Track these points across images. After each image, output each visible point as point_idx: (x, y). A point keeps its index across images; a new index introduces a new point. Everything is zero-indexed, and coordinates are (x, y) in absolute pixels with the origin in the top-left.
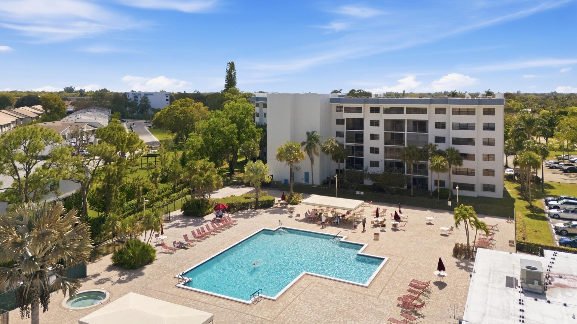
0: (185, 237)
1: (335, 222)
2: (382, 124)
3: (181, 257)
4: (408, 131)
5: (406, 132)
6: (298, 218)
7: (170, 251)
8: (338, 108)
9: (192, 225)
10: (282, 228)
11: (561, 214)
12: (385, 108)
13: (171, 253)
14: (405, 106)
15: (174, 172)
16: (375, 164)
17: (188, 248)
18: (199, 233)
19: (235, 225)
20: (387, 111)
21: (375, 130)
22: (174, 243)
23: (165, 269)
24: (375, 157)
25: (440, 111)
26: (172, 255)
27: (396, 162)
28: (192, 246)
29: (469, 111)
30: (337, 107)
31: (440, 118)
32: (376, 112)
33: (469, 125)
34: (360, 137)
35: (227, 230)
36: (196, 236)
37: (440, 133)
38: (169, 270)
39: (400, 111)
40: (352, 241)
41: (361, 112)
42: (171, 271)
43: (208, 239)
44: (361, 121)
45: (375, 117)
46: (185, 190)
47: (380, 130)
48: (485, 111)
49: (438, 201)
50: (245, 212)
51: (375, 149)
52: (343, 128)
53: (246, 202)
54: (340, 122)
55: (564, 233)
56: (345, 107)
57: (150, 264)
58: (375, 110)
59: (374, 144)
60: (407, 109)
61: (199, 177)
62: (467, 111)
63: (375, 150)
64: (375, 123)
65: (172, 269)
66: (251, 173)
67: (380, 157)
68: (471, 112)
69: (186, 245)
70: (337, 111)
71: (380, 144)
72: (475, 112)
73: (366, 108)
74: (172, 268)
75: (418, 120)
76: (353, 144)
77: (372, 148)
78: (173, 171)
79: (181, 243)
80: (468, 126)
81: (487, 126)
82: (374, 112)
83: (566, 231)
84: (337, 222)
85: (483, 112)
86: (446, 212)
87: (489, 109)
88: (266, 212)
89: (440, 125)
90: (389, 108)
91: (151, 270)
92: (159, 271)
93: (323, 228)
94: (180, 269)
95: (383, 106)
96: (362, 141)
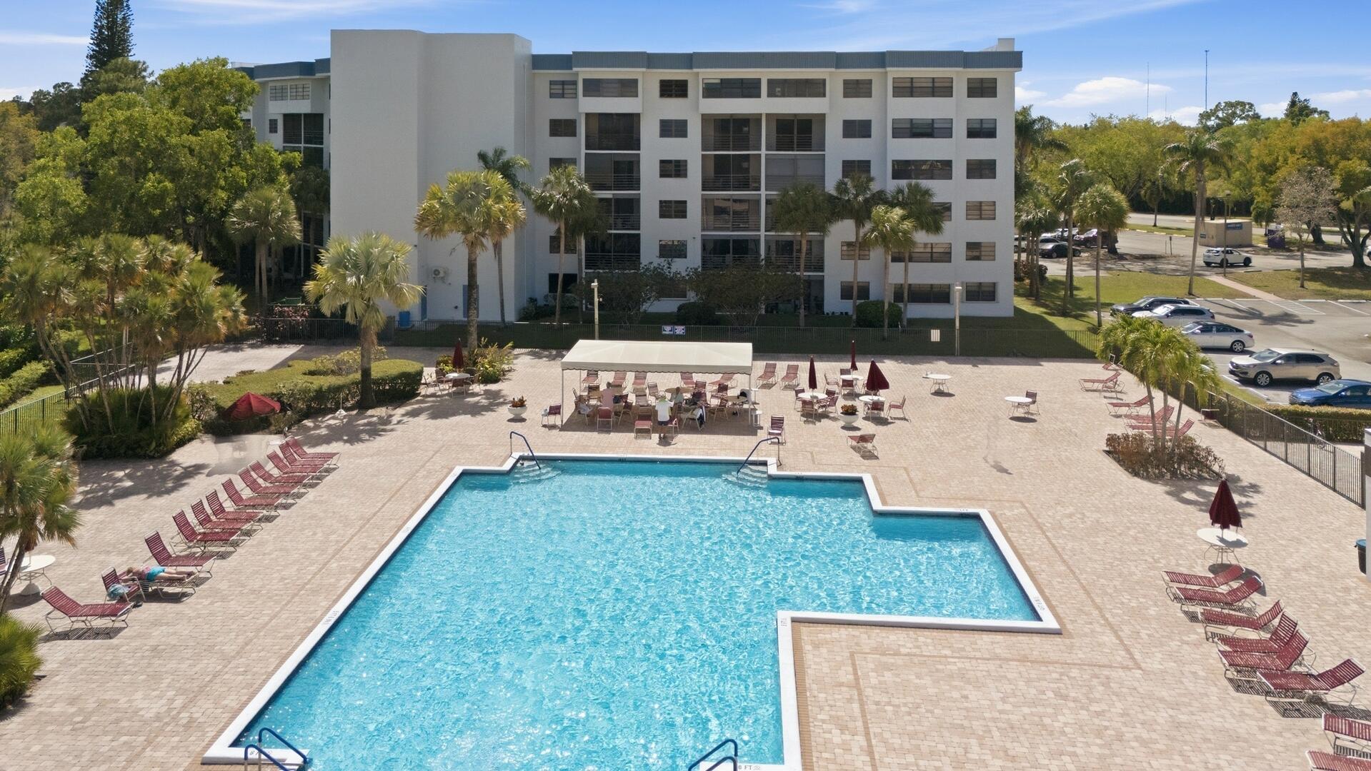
0: (154, 543)
1: (694, 419)
2: (695, 129)
3: (173, 640)
4: (767, 149)
5: (763, 152)
6: (553, 420)
7: (98, 623)
8: (553, 87)
9: (138, 493)
10: (532, 458)
11: (1196, 337)
12: (706, 81)
13: (109, 633)
14: (764, 75)
15: (33, 279)
16: (673, 250)
17: (184, 595)
18: (205, 521)
19: (328, 471)
20: (712, 91)
21: (674, 149)
22: (111, 579)
23: (117, 721)
24: (674, 230)
25: (856, 89)
26: (114, 641)
27: (734, 241)
28: (198, 582)
29: (936, 85)
30: (552, 83)
31: (858, 109)
32: (677, 96)
33: (936, 126)
34: (627, 174)
35: (312, 494)
36: (194, 533)
37: (857, 149)
38: (145, 722)
39: (748, 89)
40: (804, 470)
41: (637, 96)
42: (162, 730)
43: (249, 542)
44: (631, 122)
45: (674, 109)
46: (35, 369)
47: (691, 149)
48: (972, 85)
49: (886, 334)
50: (332, 422)
51: (673, 205)
52: (576, 147)
53: (325, 388)
54: (562, 128)
55: (1263, 380)
56: (585, 81)
57: (13, 714)
58: (674, 89)
59: (673, 189)
60: (770, 82)
61: (148, 295)
62: (930, 85)
63: (672, 209)
64: (673, 129)
65: (158, 718)
66: (351, 276)
67: (691, 230)
68: (941, 89)
69: (171, 581)
70: (552, 96)
71: (690, 189)
72: (952, 87)
73: (650, 80)
74: (158, 707)
75: (795, 115)
76: (607, 194)
77: (665, 202)
78: (25, 278)
79: (147, 578)
80: (933, 128)
81: (978, 126)
82: (670, 96)
83: (1268, 373)
84: (701, 417)
85: (968, 88)
86: (937, 360)
87: (982, 80)
88: (414, 414)
89: (856, 129)
90: (718, 81)
91: (36, 748)
92: (83, 741)
93: (664, 441)
94: (205, 704)
95: (697, 78)
96: (634, 183)
